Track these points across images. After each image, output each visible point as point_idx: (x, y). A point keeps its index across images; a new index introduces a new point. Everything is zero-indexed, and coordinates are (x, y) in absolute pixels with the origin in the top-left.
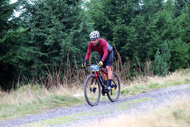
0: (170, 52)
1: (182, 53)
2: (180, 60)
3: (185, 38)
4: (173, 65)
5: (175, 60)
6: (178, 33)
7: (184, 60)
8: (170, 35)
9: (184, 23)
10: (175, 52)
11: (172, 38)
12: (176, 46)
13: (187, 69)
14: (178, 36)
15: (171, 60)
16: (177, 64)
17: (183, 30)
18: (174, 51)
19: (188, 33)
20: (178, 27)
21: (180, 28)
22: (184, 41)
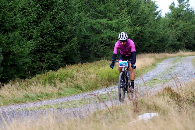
0: (2, 53)
1: (20, 54)
2: (16, 66)
3: (26, 32)
4: (5, 72)
5: (9, 64)
6: (16, 24)
7: (23, 65)
8: (3, 26)
9: (25, 9)
10: (10, 53)
11: (6, 31)
12: (12, 43)
13: (27, 80)
14: (15, 28)
15: (2, 65)
16: (12, 71)
17: (24, 20)
18: (8, 51)
19: (31, 25)
20: (15, 15)
21: (18, 16)
22: (24, 37)
